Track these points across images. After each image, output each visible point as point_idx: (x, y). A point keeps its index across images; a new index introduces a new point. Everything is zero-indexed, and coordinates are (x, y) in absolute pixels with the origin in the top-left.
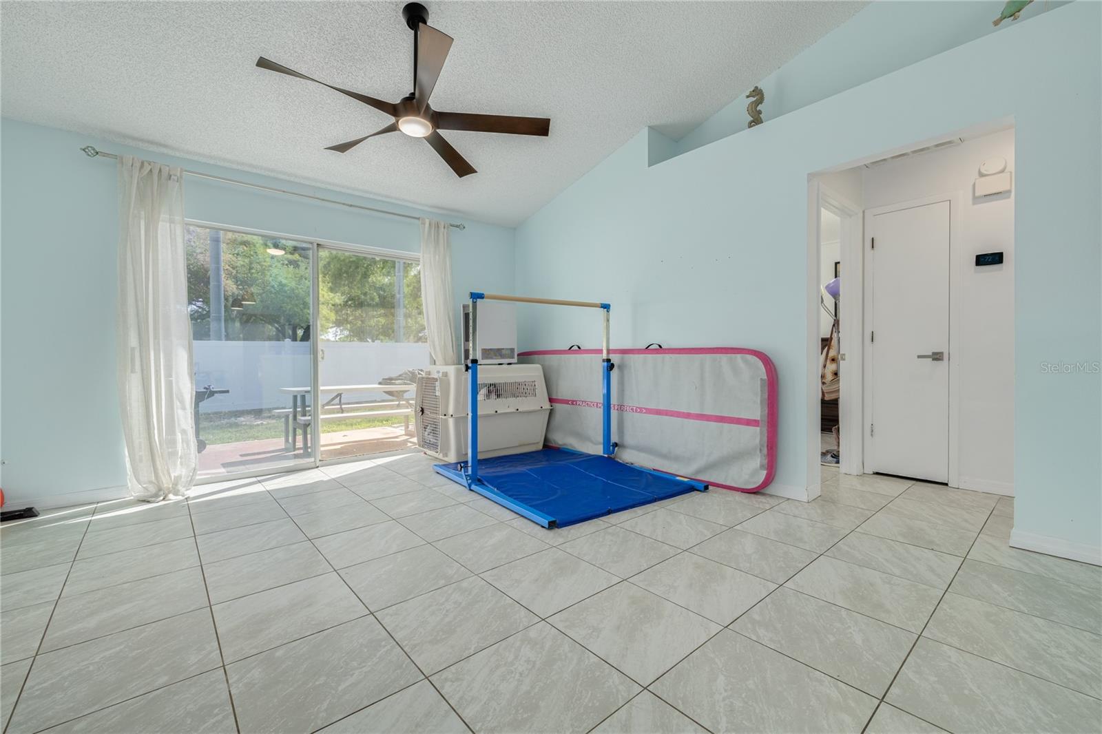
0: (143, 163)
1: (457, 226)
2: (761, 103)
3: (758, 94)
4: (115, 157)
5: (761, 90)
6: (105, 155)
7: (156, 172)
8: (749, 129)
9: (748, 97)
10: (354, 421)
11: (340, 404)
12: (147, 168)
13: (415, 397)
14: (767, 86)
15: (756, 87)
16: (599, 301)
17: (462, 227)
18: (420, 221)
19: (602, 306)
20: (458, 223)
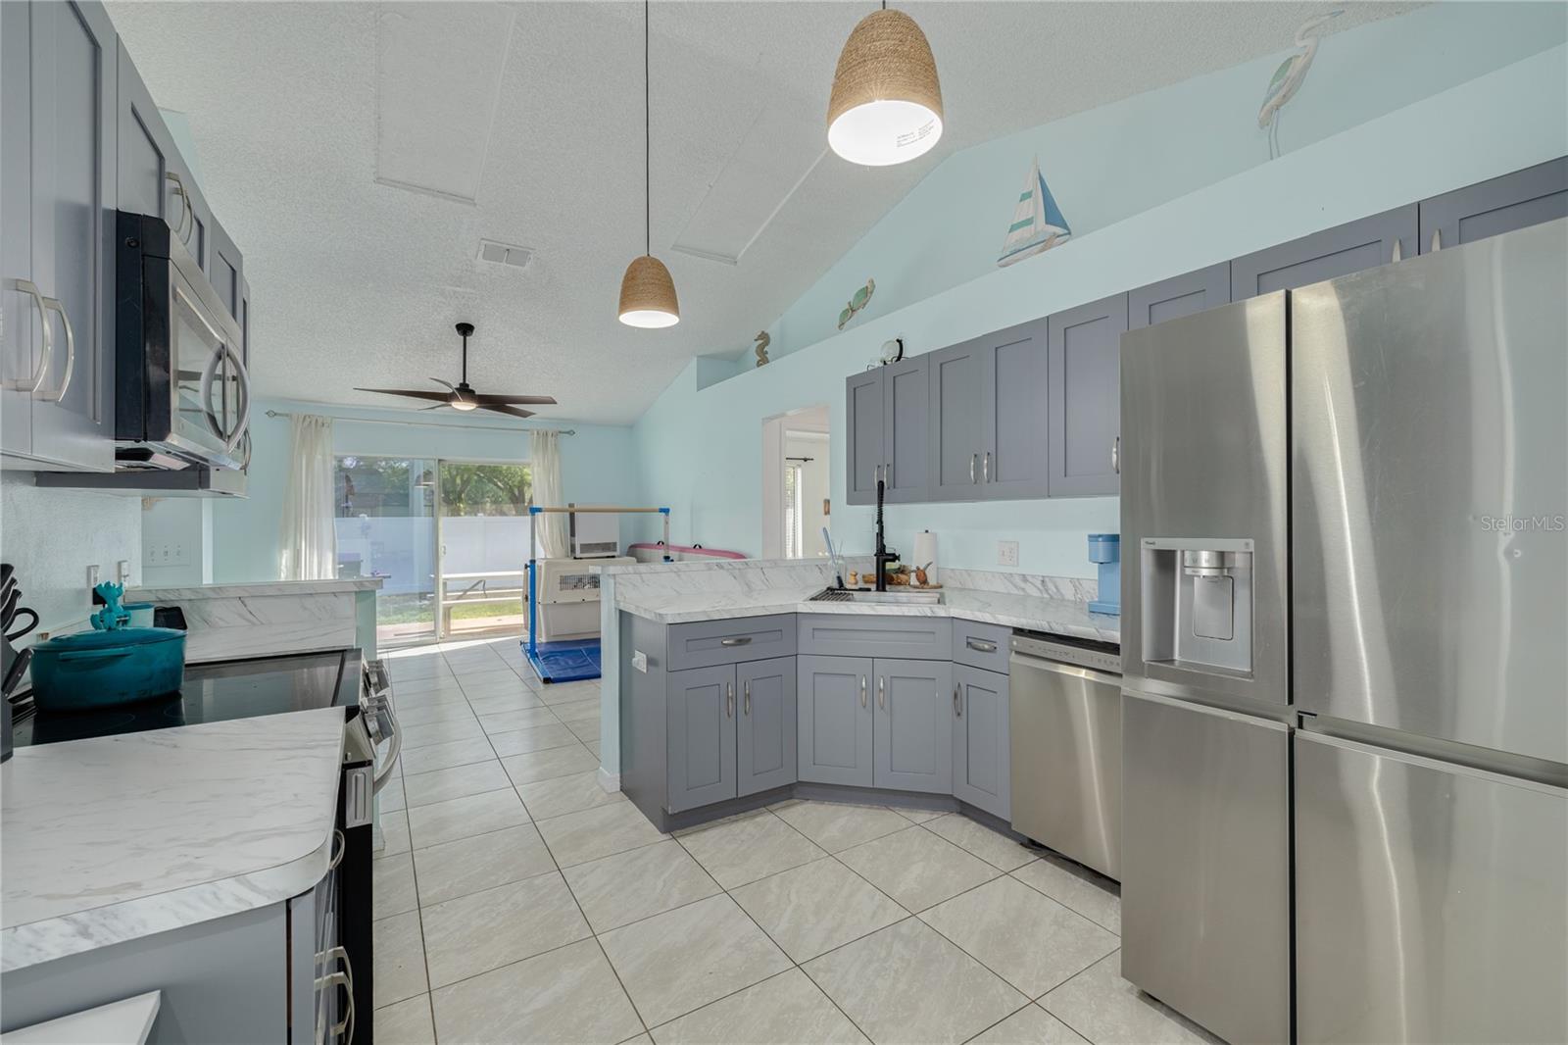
0: (305, 417)
1: (568, 433)
2: (767, 344)
3: (764, 338)
4: (287, 415)
5: (767, 334)
6: (280, 415)
7: (313, 422)
8: (758, 369)
9: (756, 340)
10: (475, 606)
11: (484, 589)
12: (308, 420)
13: (522, 585)
14: (772, 331)
15: (763, 332)
16: (658, 507)
17: (571, 433)
18: (529, 433)
19: (661, 510)
20: (567, 430)
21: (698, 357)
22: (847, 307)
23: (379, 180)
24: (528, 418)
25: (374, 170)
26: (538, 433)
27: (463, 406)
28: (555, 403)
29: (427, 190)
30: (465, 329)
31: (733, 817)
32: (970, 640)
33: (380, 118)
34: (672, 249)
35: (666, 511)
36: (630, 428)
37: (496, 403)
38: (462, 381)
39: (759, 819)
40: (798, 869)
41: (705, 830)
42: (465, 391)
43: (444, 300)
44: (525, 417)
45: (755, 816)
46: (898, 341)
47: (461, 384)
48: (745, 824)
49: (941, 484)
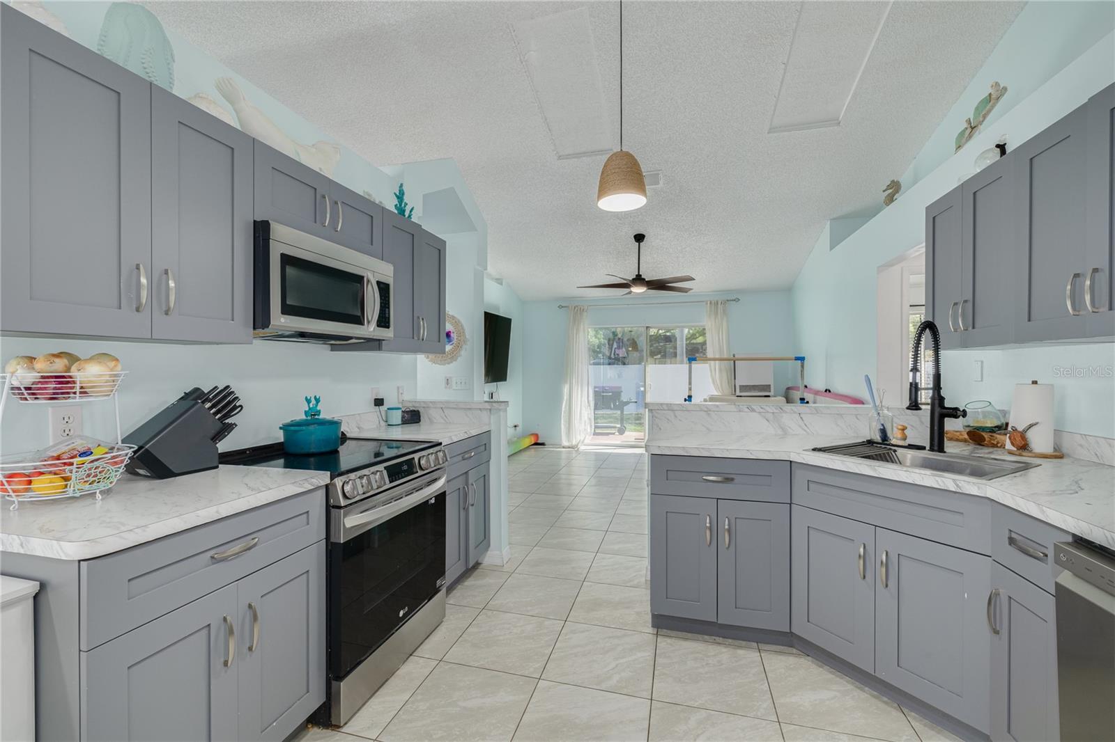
1: (733, 300)
3: (894, 187)
4: (567, 307)
5: (898, 182)
6: (564, 307)
7: (579, 310)
9: (884, 191)
12: (576, 308)
15: (893, 181)
16: (795, 356)
17: (737, 300)
18: (704, 303)
19: (797, 359)
20: (734, 298)
21: (831, 220)
22: (965, 125)
23: (560, 158)
24: (688, 294)
25: (555, 152)
26: (711, 303)
27: (638, 290)
28: (694, 279)
29: (585, 154)
30: (639, 238)
31: (720, 640)
32: (1014, 535)
33: (546, 119)
34: (768, 133)
35: (802, 359)
36: (786, 292)
37: (659, 285)
38: (637, 273)
39: (741, 652)
40: (732, 717)
41: (686, 639)
42: (639, 280)
43: (621, 222)
44: (686, 292)
45: (740, 647)
46: (998, 146)
47: (637, 275)
48: (724, 650)
49: (1029, 320)
